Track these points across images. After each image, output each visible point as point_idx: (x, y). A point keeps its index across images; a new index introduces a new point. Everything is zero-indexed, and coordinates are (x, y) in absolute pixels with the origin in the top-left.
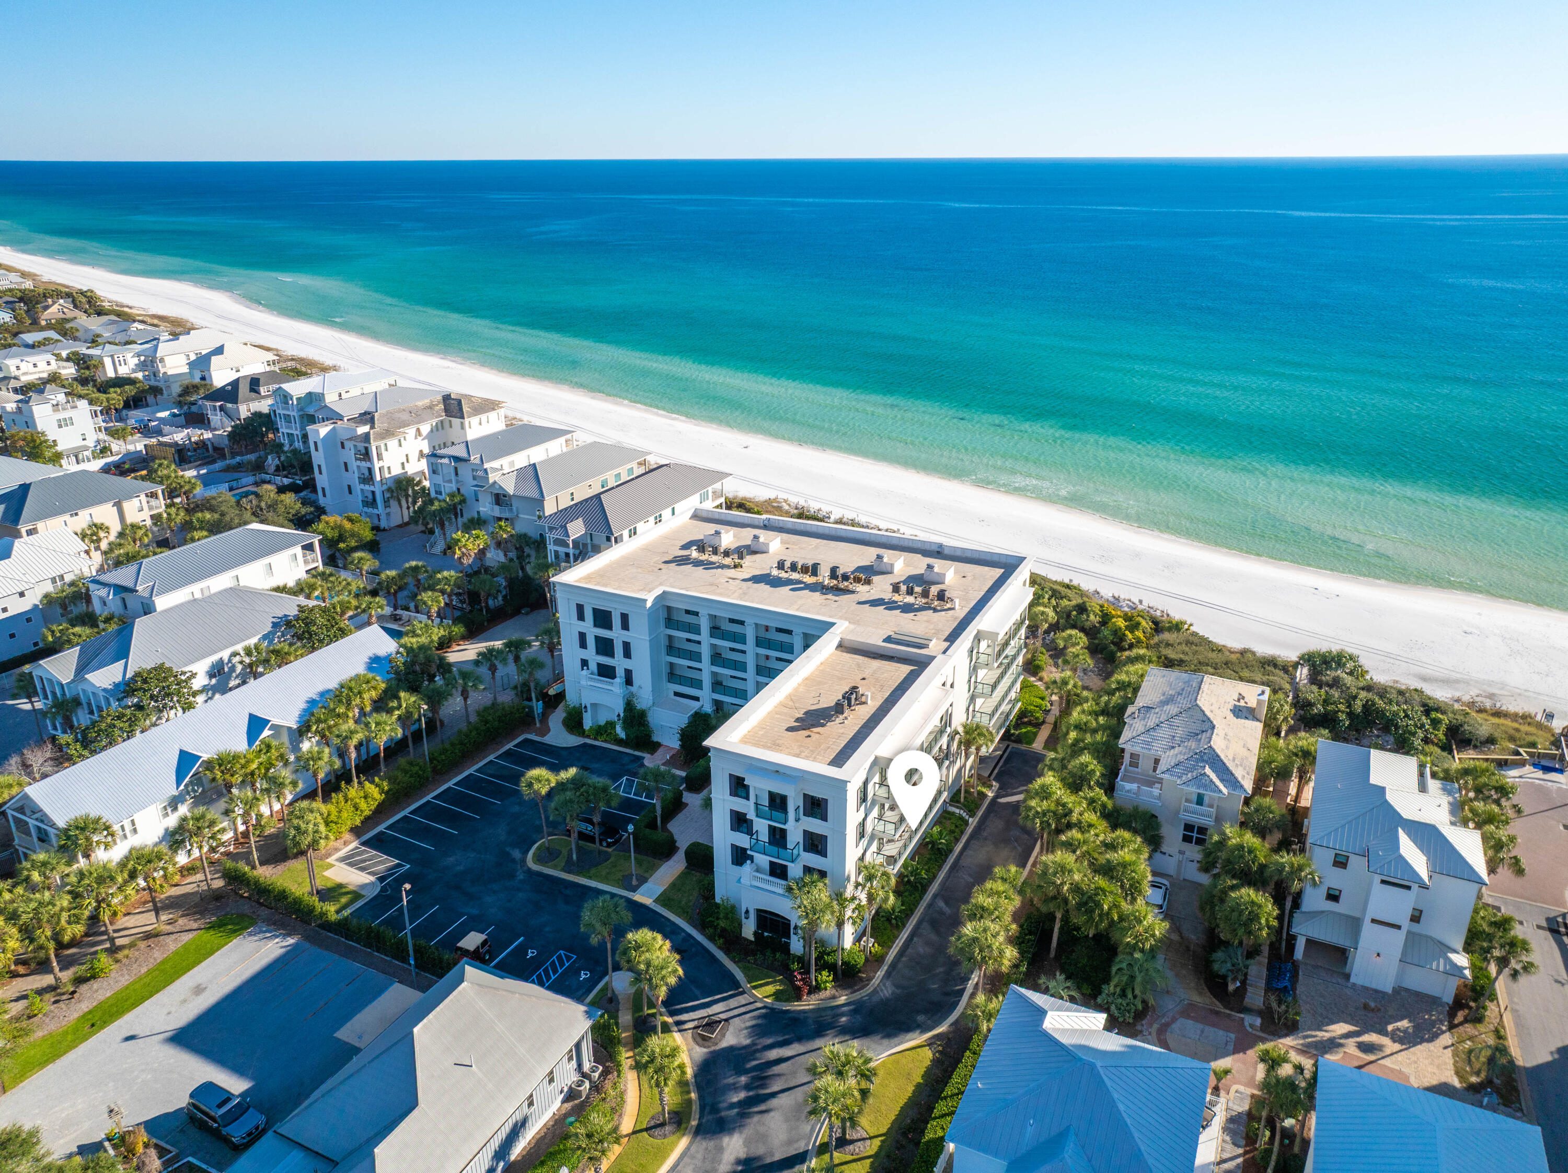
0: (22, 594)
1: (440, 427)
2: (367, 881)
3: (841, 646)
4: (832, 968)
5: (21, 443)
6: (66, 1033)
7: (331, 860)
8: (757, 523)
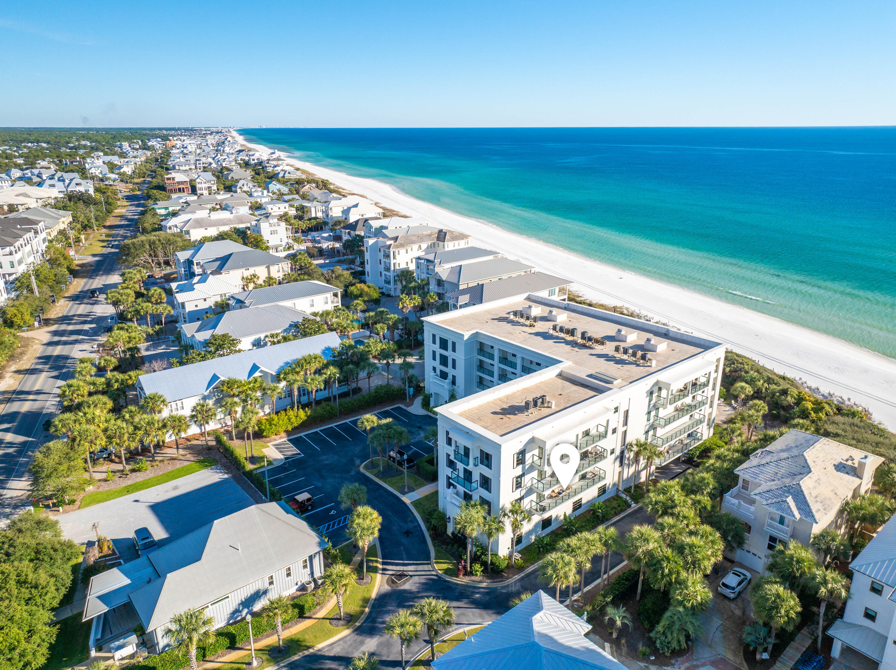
0: (205, 300)
1: (433, 246)
2: (279, 458)
3: (560, 375)
4: (484, 564)
5: (252, 240)
6: (116, 492)
7: (269, 444)
8: (561, 306)
